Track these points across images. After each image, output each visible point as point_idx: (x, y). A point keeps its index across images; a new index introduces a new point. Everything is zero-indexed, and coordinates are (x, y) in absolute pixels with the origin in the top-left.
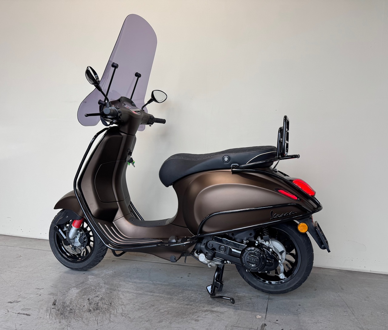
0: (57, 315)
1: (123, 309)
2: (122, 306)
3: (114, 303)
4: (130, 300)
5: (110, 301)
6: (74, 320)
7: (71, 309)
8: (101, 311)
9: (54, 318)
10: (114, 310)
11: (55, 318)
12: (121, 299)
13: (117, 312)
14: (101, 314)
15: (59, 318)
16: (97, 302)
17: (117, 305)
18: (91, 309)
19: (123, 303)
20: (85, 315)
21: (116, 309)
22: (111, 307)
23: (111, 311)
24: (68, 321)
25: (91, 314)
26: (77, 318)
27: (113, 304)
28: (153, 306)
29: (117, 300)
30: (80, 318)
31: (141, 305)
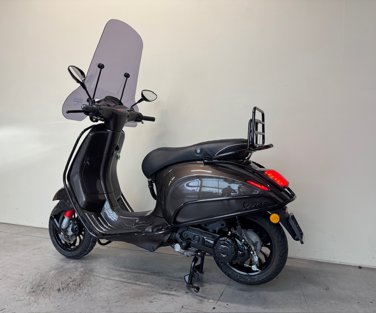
0: (30, 292)
1: (89, 289)
2: (89, 287)
3: (83, 284)
4: (98, 282)
5: (80, 282)
6: (43, 297)
7: (43, 288)
8: (69, 291)
9: (25, 295)
10: (80, 290)
11: (27, 295)
12: (91, 280)
13: (82, 292)
14: (67, 293)
15: (30, 295)
16: (68, 283)
17: (85, 286)
18: (61, 288)
19: (91, 284)
20: (53, 293)
21: (83, 289)
22: (79, 288)
23: (77, 291)
24: (37, 298)
25: (59, 292)
26: (45, 295)
27: (81, 285)
28: (117, 287)
29: (87, 281)
30: (48, 296)
31: (106, 287)
